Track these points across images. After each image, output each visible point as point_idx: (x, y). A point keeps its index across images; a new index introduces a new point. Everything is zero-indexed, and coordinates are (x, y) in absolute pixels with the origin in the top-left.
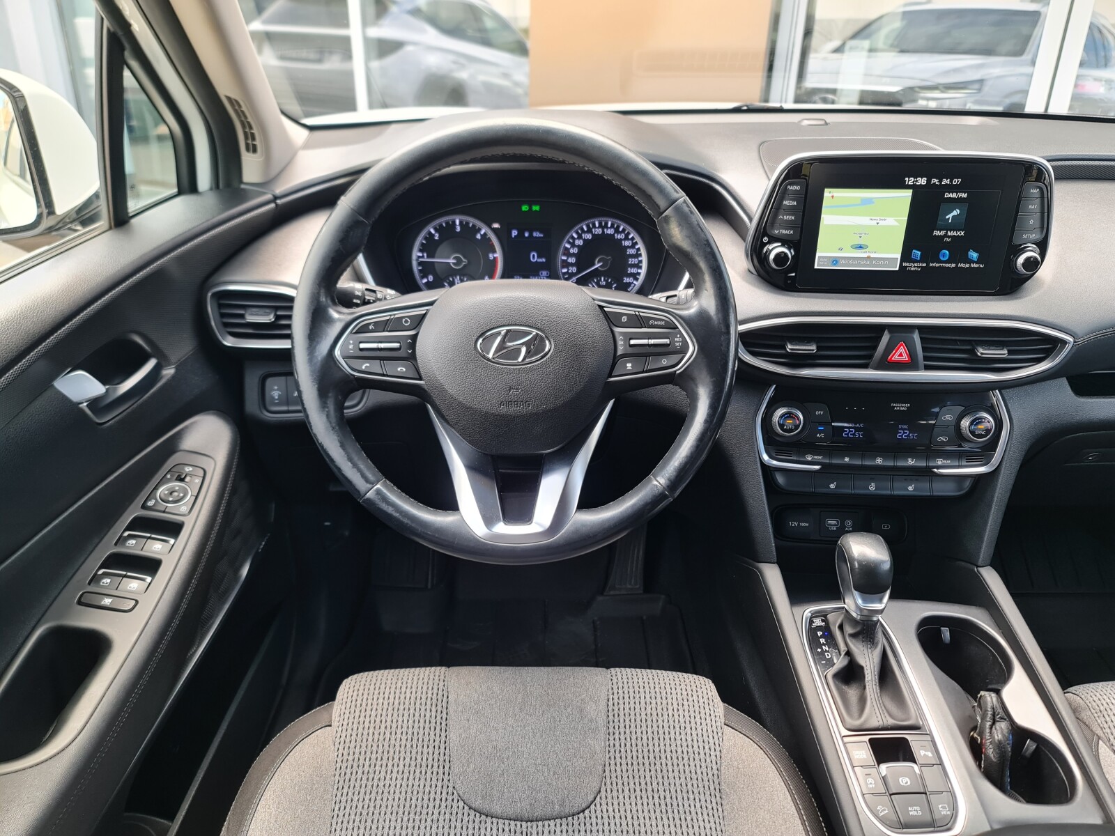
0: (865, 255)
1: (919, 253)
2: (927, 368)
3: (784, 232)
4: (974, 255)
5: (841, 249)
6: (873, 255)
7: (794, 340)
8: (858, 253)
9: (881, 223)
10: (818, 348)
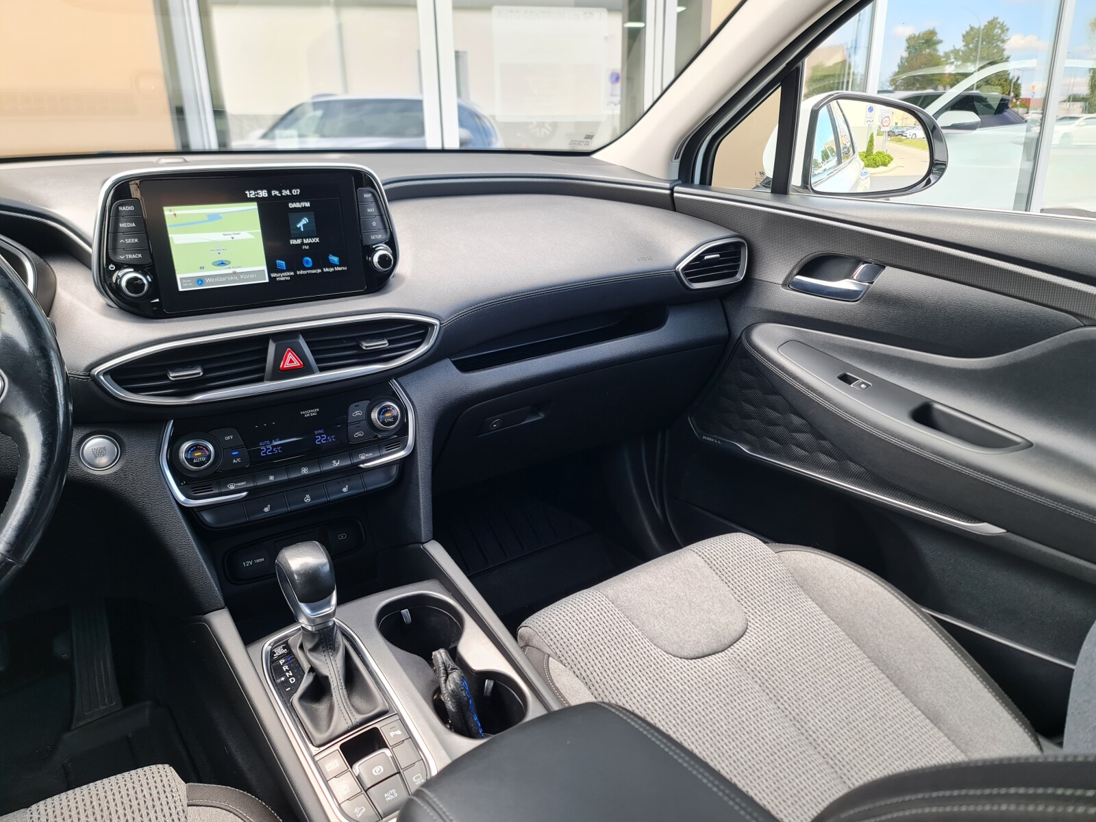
0: (230, 271)
1: (284, 263)
2: (322, 370)
3: (130, 256)
4: (335, 259)
5: (202, 268)
6: (238, 270)
7: (175, 367)
8: (221, 269)
9: (236, 237)
10: (205, 371)
